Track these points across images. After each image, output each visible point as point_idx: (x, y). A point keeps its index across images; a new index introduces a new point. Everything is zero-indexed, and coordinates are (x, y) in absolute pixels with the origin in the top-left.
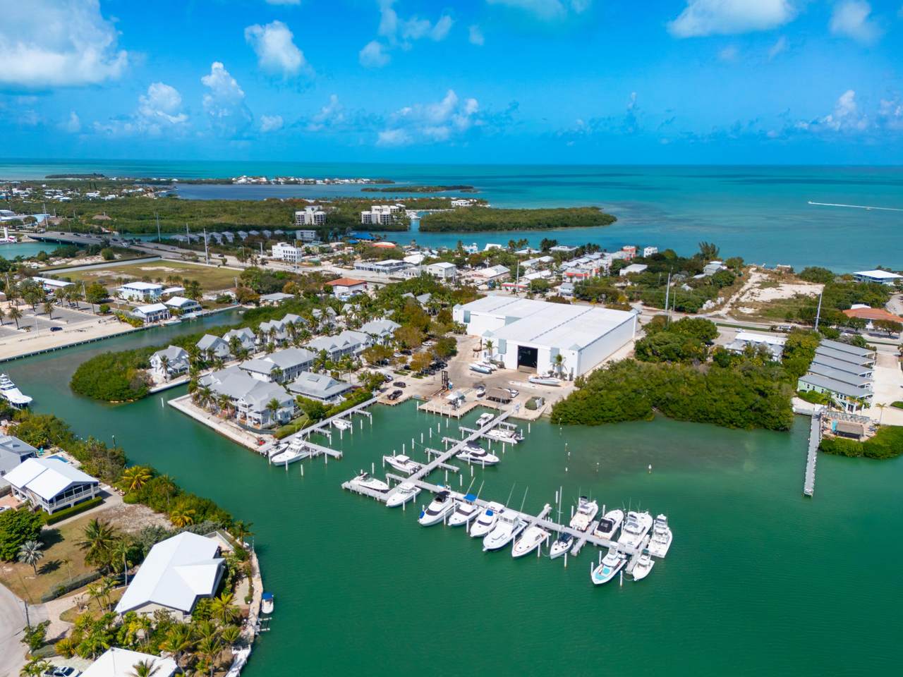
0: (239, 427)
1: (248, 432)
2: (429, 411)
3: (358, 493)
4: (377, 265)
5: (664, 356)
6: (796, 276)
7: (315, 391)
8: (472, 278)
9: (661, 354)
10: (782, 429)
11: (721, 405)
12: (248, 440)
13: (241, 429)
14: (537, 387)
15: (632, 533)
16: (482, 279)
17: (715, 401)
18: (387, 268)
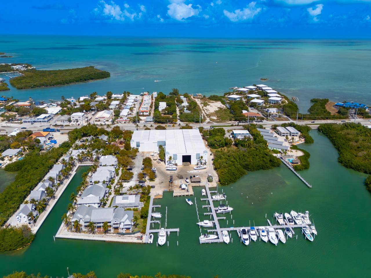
0: (118, 235)
1: (126, 235)
2: (179, 196)
3: (209, 243)
4: (38, 119)
5: (221, 146)
6: (208, 99)
7: (130, 204)
8: (99, 119)
9: (220, 145)
10: (278, 166)
11: (261, 162)
12: (132, 239)
13: (120, 235)
14: (200, 171)
15: (299, 220)
16: (104, 119)
17: (259, 161)
18: (46, 120)
